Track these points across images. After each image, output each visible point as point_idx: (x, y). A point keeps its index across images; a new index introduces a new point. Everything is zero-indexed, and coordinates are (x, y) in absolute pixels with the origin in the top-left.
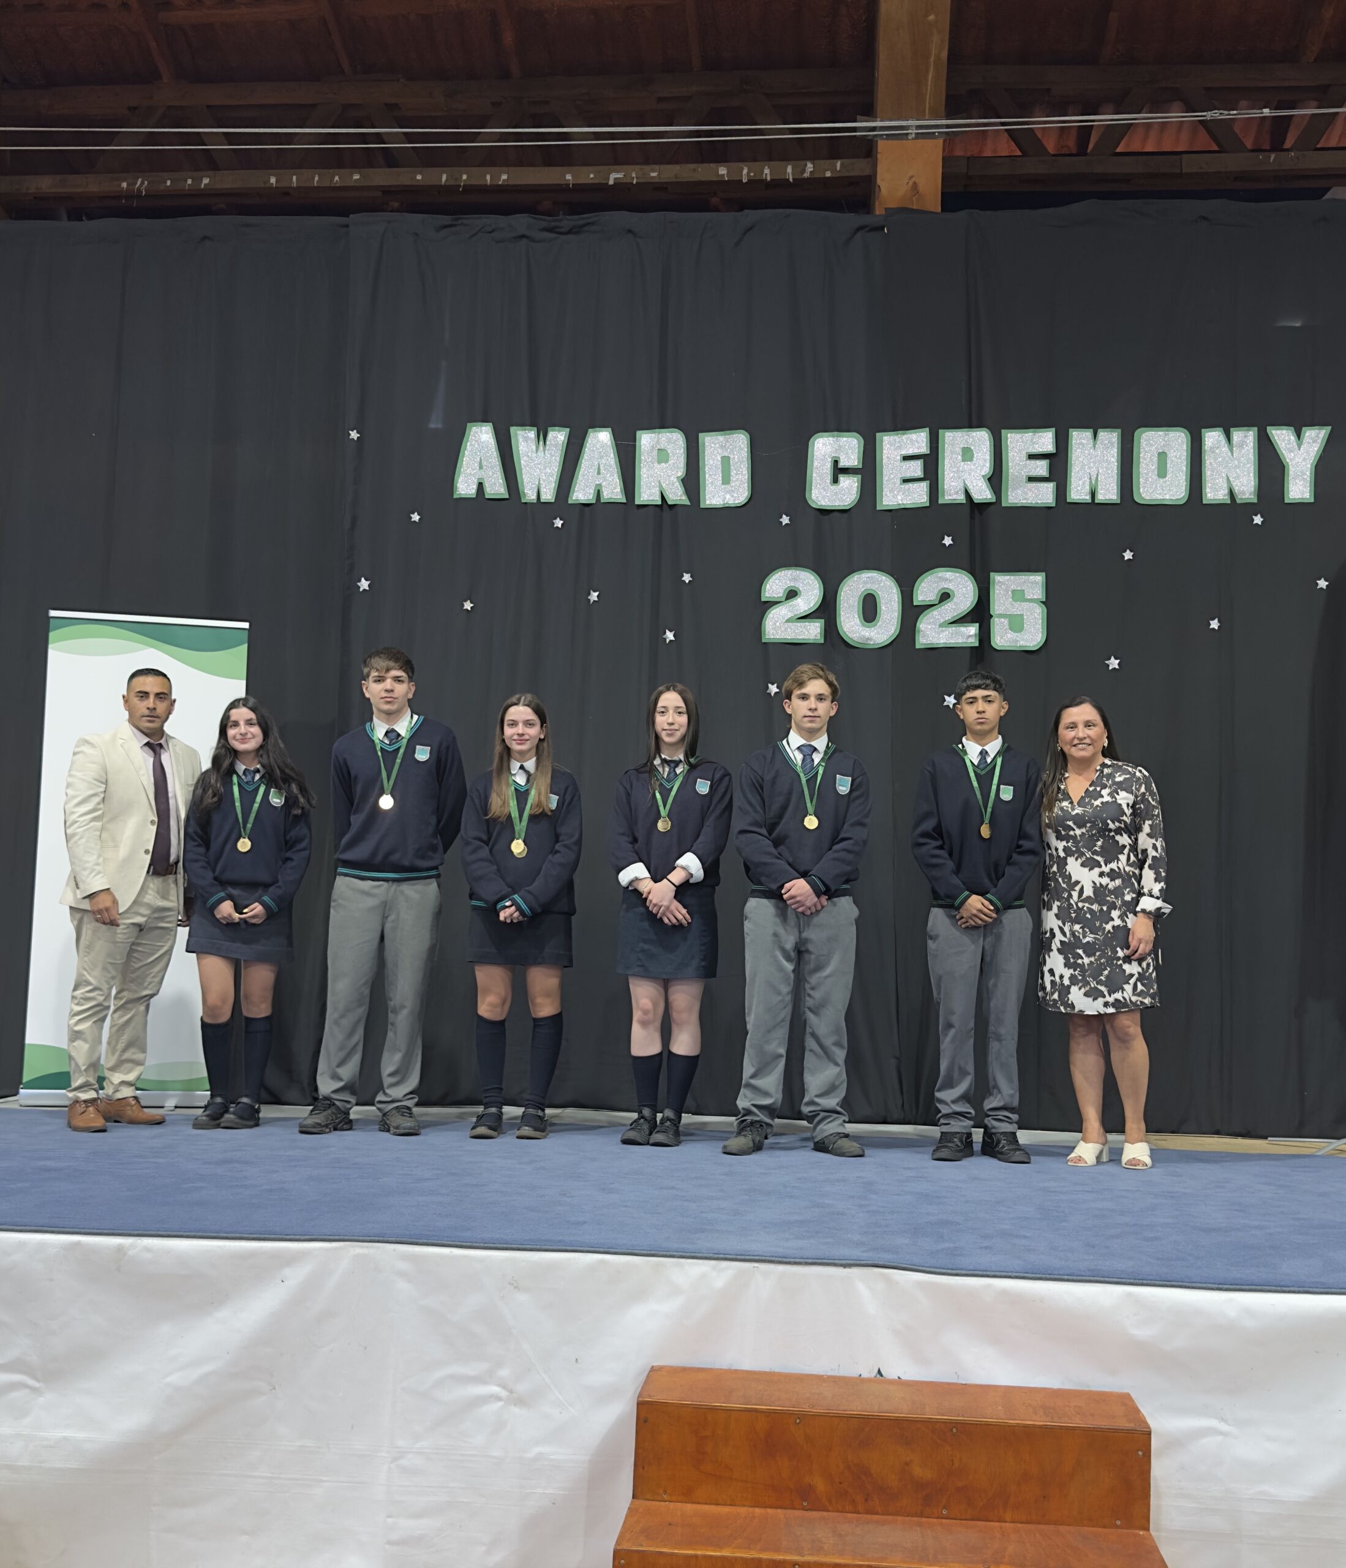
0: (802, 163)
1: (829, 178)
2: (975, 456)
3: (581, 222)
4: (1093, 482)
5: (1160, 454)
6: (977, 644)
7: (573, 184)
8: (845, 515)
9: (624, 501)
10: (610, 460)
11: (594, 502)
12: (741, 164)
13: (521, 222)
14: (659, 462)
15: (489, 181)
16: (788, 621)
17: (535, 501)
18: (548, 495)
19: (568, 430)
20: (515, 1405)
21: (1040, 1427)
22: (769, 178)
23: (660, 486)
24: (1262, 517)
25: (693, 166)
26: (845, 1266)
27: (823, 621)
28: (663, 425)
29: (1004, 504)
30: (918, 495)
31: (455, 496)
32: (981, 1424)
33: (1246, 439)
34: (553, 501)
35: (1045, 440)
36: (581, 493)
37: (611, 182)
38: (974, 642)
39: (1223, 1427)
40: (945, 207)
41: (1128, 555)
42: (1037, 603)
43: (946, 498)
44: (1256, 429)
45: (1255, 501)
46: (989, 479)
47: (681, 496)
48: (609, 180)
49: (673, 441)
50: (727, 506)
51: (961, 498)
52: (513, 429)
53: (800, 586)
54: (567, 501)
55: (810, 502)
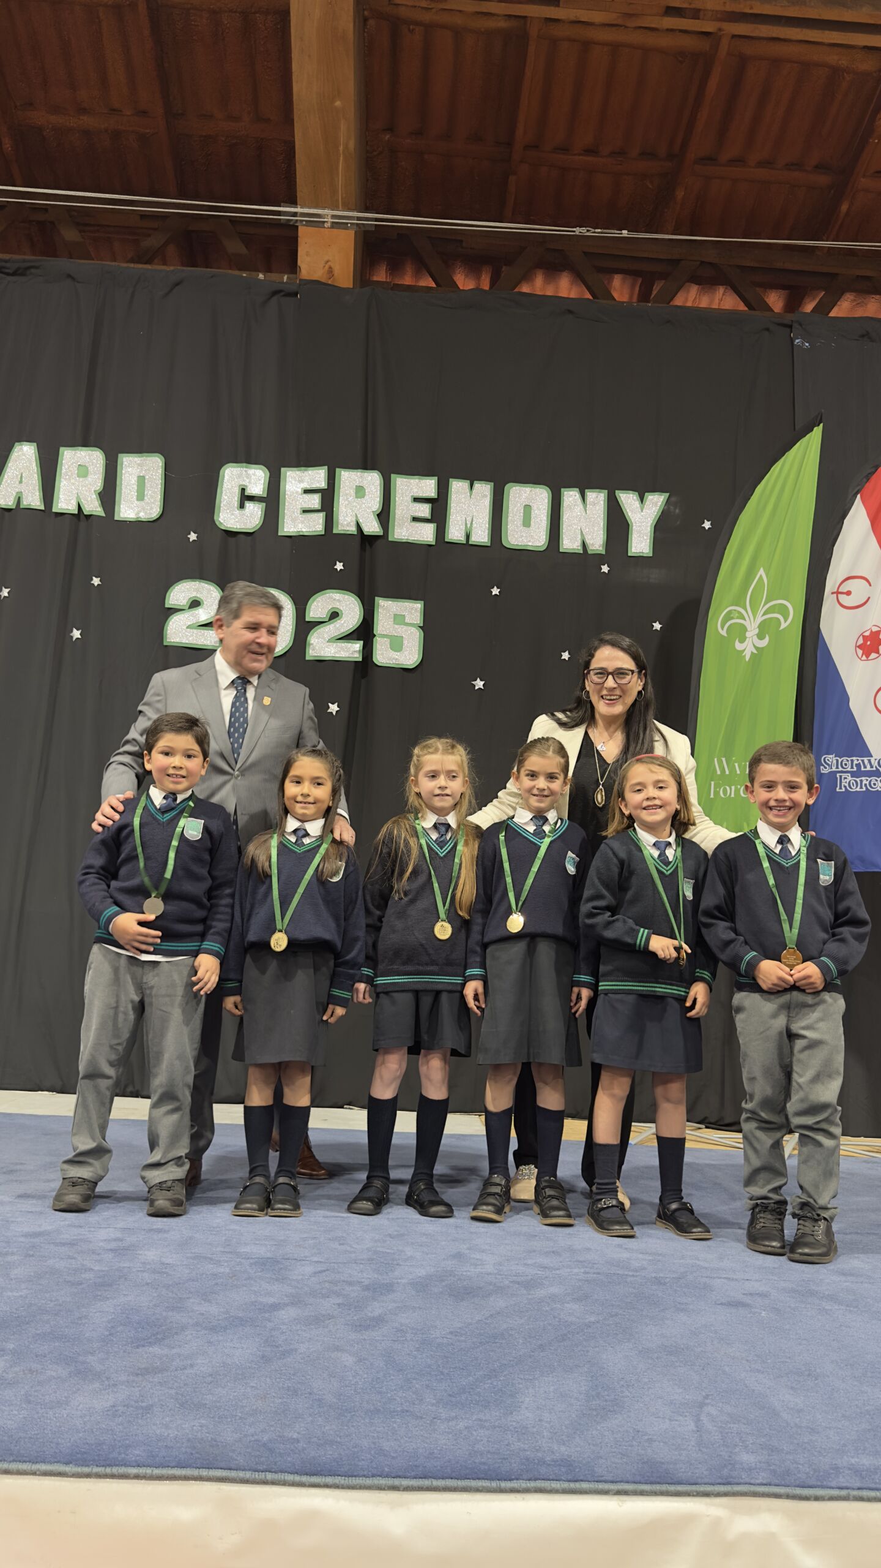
2: (367, 494)
4: (469, 526)
5: (525, 507)
6: (360, 659)
8: (250, 538)
9: (43, 509)
10: (33, 470)
11: (14, 507)
14: (78, 476)
23: (78, 498)
24: (608, 566)
28: (85, 444)
29: (391, 539)
30: (315, 525)
33: (597, 499)
35: (428, 486)
36: (3, 499)
38: (358, 657)
41: (495, 591)
42: (416, 628)
43: (339, 528)
44: (606, 491)
45: (604, 553)
46: (378, 515)
47: (97, 508)
49: (93, 459)
50: (140, 519)
51: (353, 529)
53: (202, 597)
55: (217, 523)
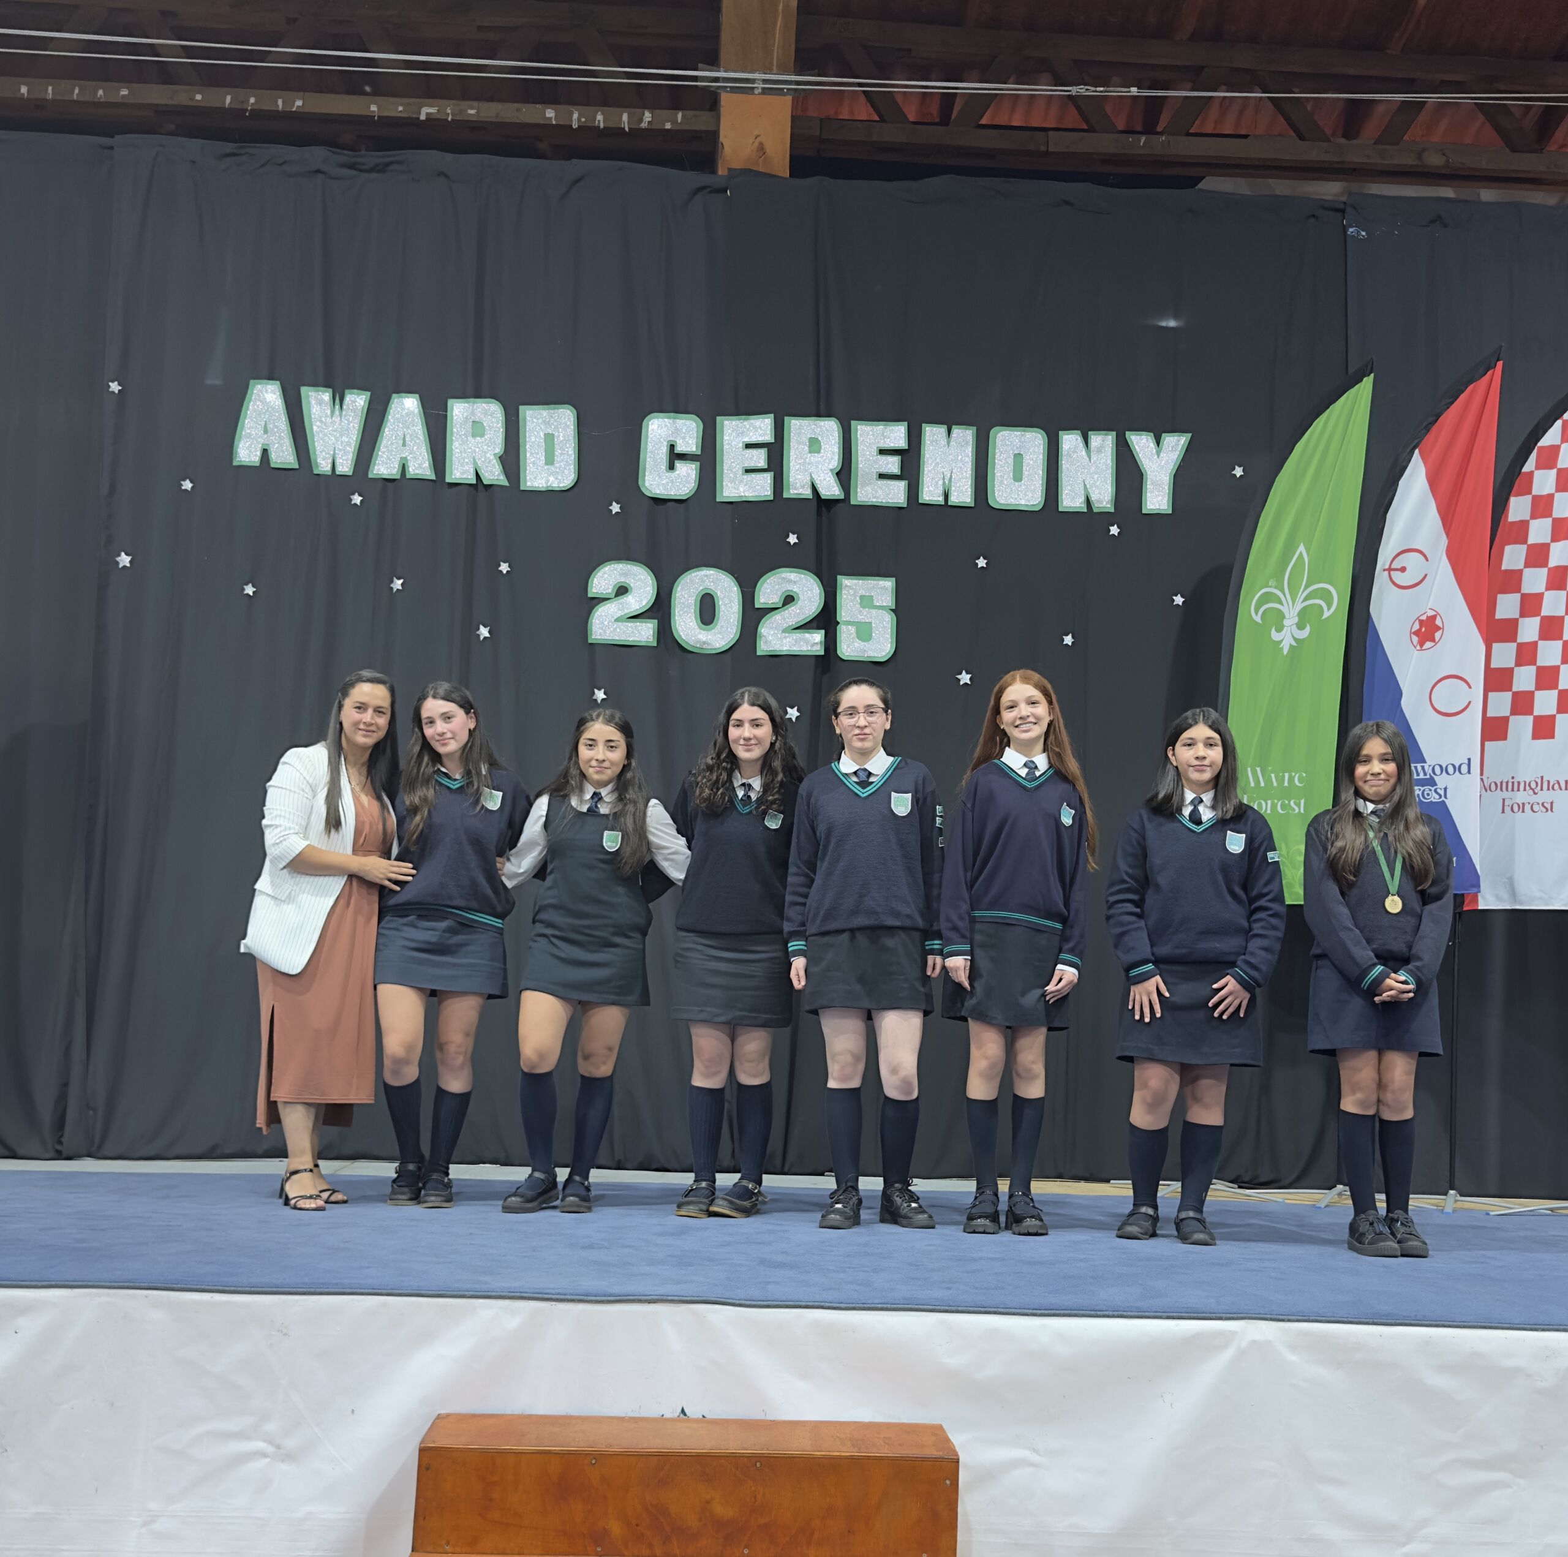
0: (639, 111)
1: (668, 130)
2: (823, 447)
3: (387, 160)
4: (947, 482)
5: (1015, 455)
6: (822, 653)
7: (379, 117)
8: (682, 506)
9: (433, 477)
10: (418, 429)
11: (398, 477)
12: (572, 108)
13: (317, 155)
14: (474, 436)
15: (281, 107)
16: (617, 620)
17: (330, 473)
18: (345, 467)
19: (369, 394)
20: (283, 1461)
21: (847, 1458)
22: (602, 126)
23: (475, 463)
24: (1118, 527)
25: (516, 105)
26: (649, 1302)
27: (656, 621)
28: (478, 395)
29: (853, 502)
30: (760, 488)
31: (235, 463)
32: (786, 1457)
33: (1104, 442)
34: (351, 474)
35: (896, 435)
36: (384, 467)
37: (423, 117)
38: (820, 650)
39: (1035, 1458)
40: (793, 173)
41: (982, 563)
42: (885, 611)
43: (791, 492)
44: (1114, 433)
45: (1112, 510)
46: (838, 474)
47: (498, 475)
48: (419, 113)
49: (491, 413)
50: (550, 489)
51: (807, 493)
52: (304, 390)
53: (631, 582)
54: (367, 474)
55: (643, 490)
